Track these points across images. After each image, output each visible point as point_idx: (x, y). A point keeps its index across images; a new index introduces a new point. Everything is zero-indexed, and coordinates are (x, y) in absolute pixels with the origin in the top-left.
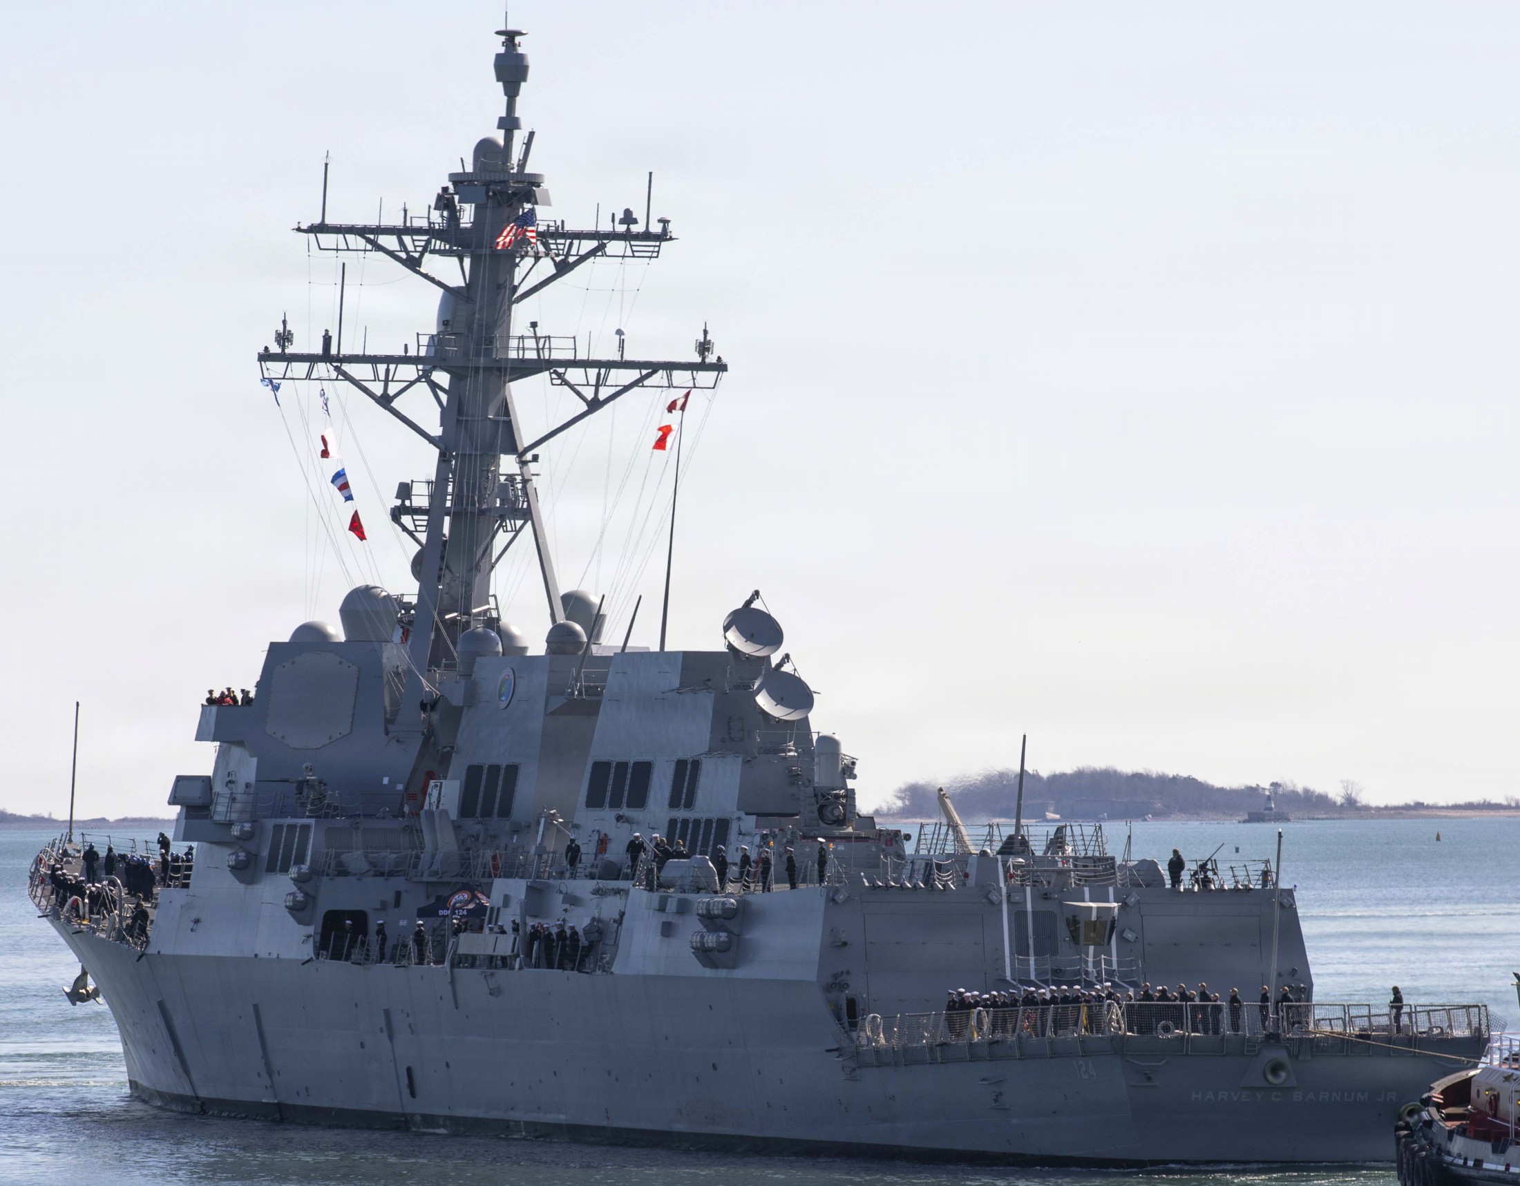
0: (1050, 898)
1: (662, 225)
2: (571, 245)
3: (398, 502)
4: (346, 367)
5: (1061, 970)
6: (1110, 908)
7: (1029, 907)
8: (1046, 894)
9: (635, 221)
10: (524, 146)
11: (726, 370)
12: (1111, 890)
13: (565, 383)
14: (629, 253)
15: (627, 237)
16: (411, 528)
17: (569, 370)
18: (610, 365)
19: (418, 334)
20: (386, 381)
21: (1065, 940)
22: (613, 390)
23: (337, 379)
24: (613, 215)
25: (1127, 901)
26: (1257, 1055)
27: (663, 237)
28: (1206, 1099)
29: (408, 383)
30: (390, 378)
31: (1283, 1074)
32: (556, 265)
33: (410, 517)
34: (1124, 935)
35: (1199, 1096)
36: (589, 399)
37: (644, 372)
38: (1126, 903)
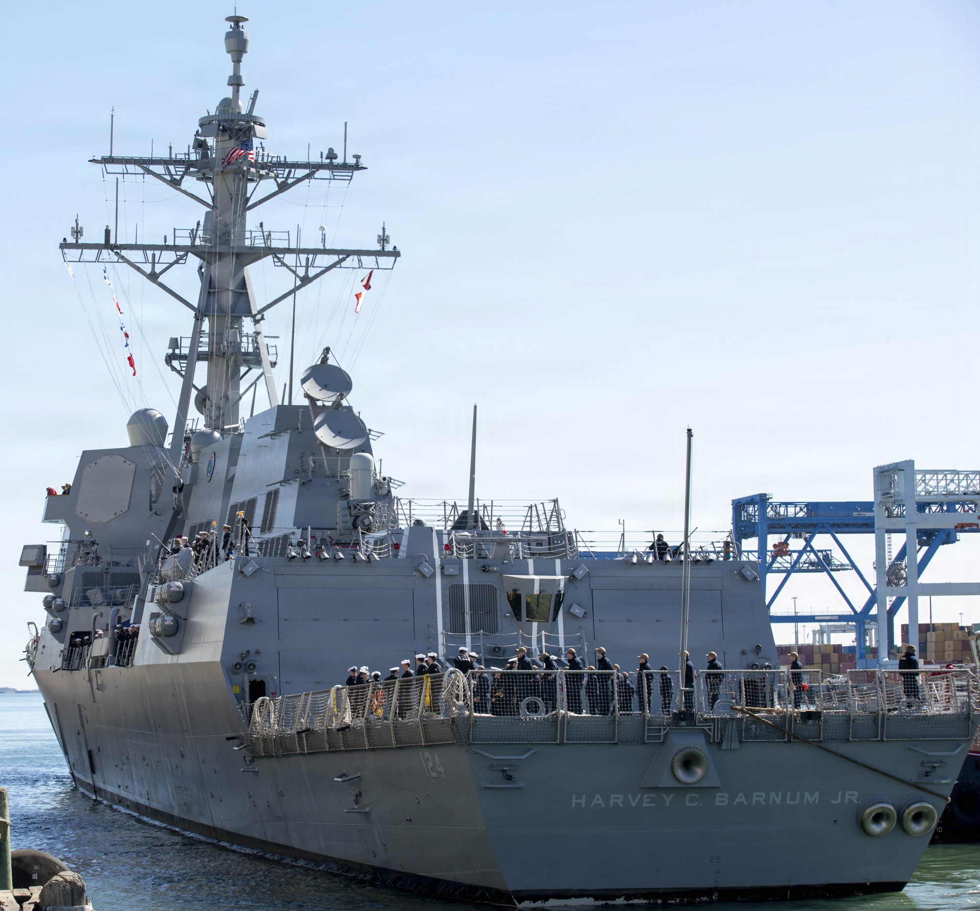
0: (489, 571)
1: (355, 159)
2: (290, 172)
3: (171, 351)
4: (124, 253)
5: (499, 648)
6: (555, 580)
7: (466, 581)
8: (484, 566)
9: (336, 157)
10: (251, 100)
11: (400, 256)
12: (558, 562)
13: (284, 264)
14: (332, 178)
15: (331, 167)
16: (179, 369)
17: (286, 255)
18: (316, 252)
19: (175, 229)
20: (154, 263)
21: (505, 616)
22: (318, 270)
23: (118, 262)
24: (322, 153)
25: (575, 573)
26: (662, 743)
27: (357, 167)
28: (592, 805)
29: (168, 265)
30: (156, 261)
31: (699, 771)
32: (278, 185)
33: (178, 361)
34: (571, 610)
35: (583, 801)
36: (302, 276)
37: (341, 257)
38: (574, 576)
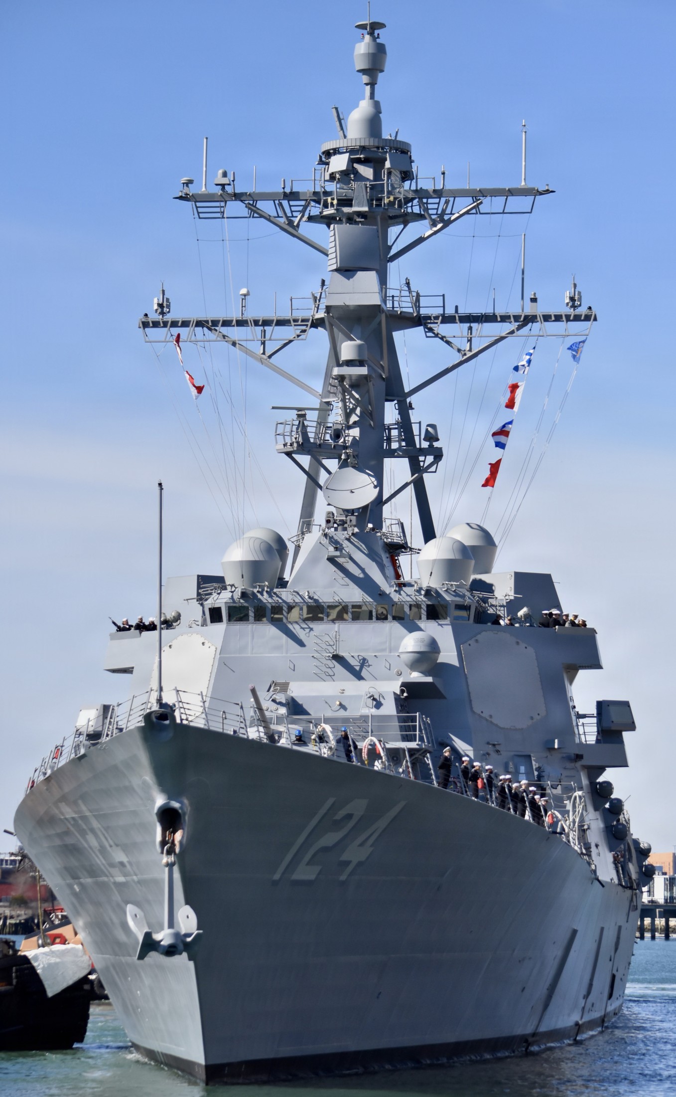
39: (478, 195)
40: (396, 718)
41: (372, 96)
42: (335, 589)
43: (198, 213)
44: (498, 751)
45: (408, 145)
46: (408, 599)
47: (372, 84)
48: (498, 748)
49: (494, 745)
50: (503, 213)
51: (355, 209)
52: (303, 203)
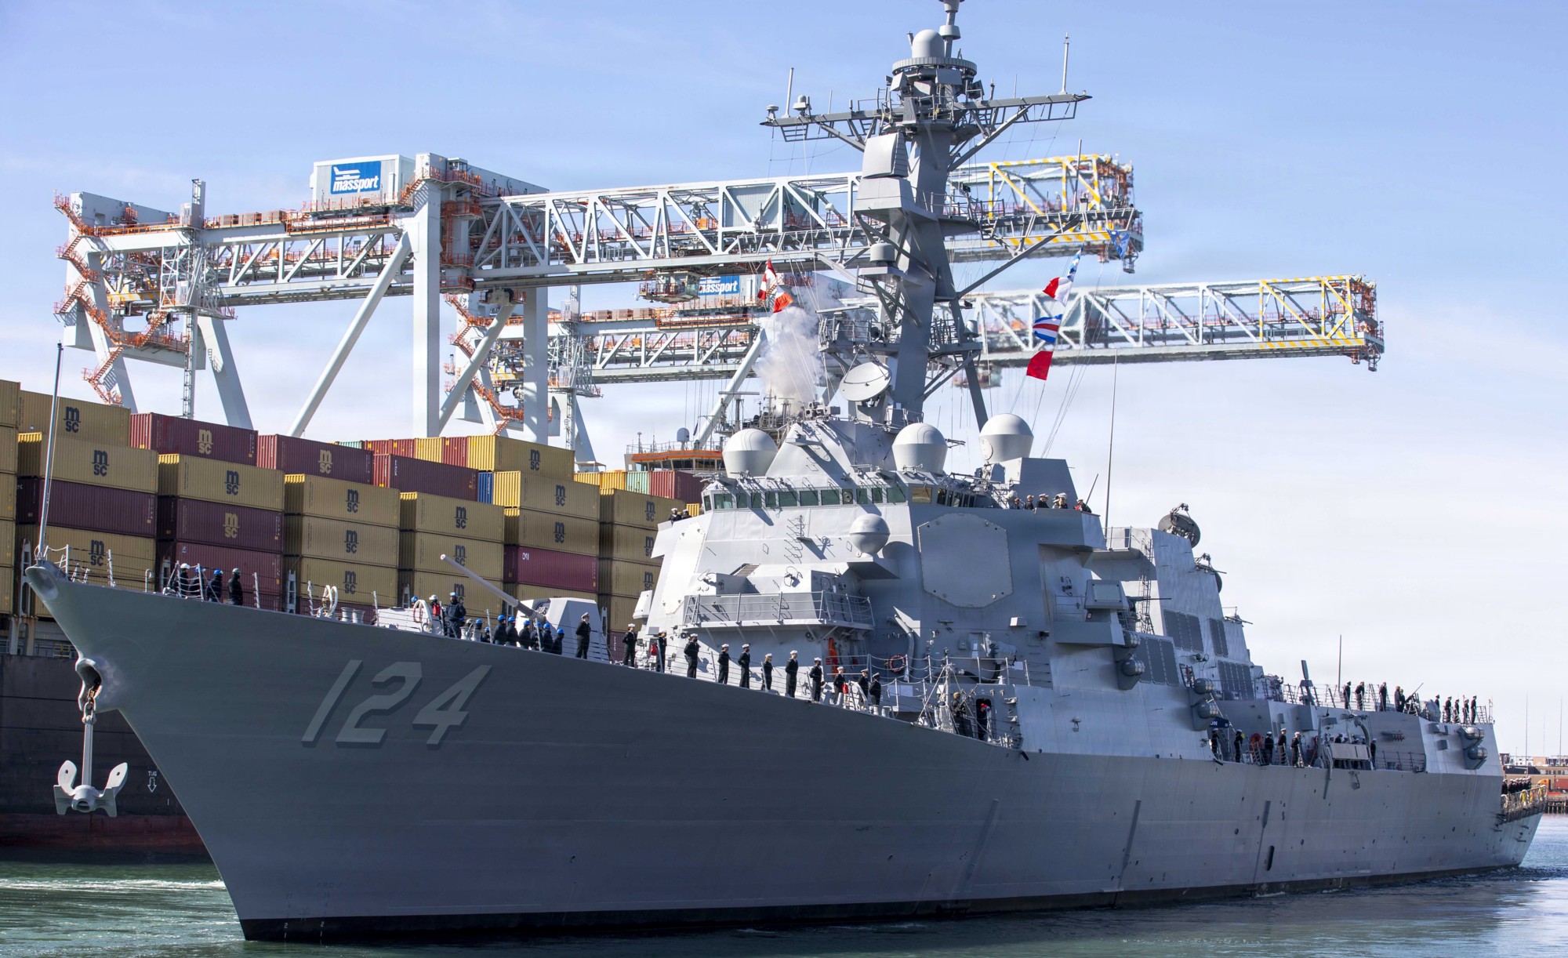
39: (1024, 106)
40: (811, 597)
41: (952, 21)
42: (806, 476)
43: (785, 137)
44: (949, 629)
45: (974, 65)
46: (871, 483)
47: (953, 12)
48: (950, 625)
49: (946, 623)
50: (1049, 119)
51: (905, 122)
52: (871, 121)
